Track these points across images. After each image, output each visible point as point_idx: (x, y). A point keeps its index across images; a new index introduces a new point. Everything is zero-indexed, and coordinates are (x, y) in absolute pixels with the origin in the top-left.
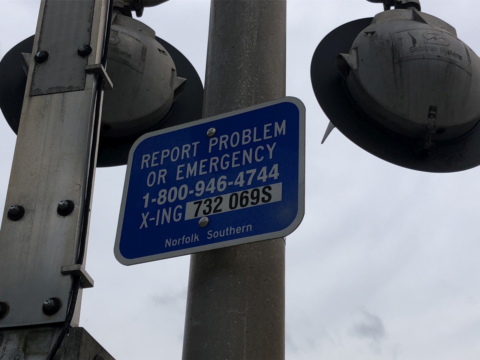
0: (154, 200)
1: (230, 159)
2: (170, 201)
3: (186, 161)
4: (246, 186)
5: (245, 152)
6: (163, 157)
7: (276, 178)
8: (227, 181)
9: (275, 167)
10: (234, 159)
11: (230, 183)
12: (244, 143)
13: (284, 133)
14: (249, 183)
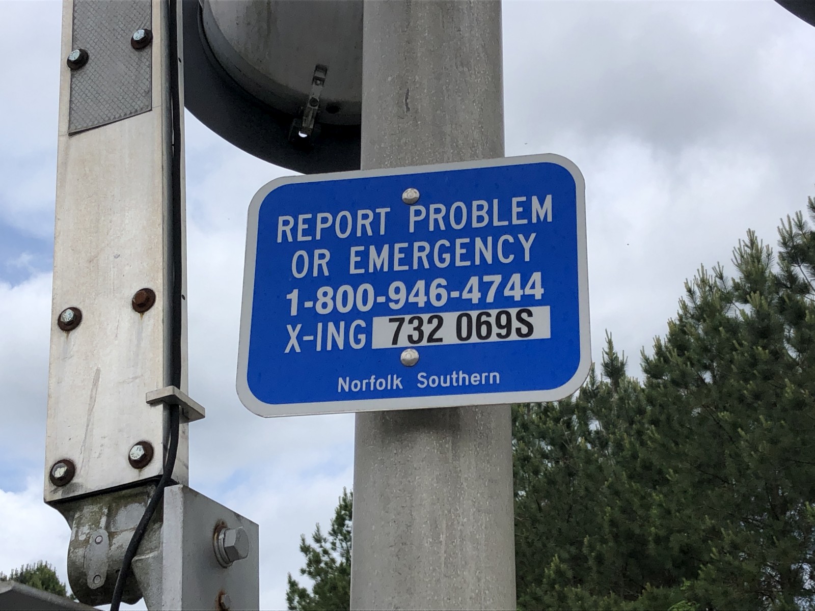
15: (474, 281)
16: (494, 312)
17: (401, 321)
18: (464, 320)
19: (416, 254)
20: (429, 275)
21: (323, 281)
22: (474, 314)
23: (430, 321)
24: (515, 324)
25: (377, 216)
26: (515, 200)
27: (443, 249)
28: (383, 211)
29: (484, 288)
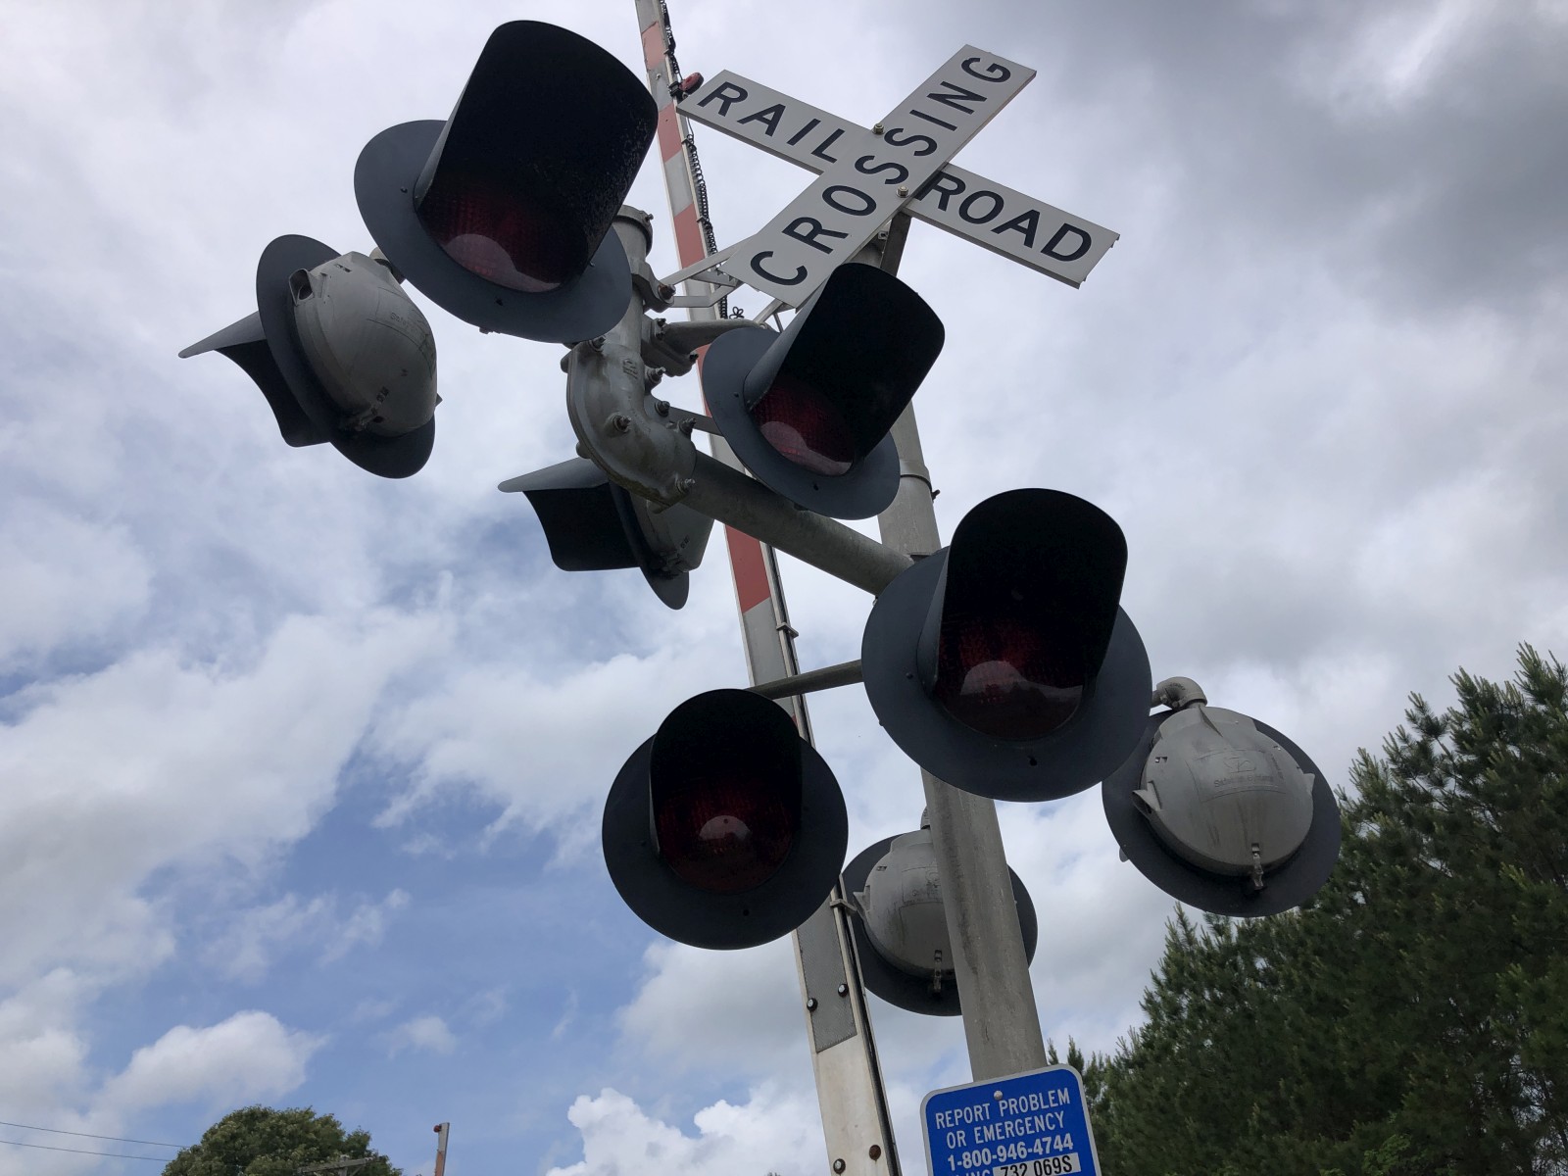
0: (959, 1163)
1: (1024, 1125)
2: (977, 1165)
3: (980, 1123)
4: (1045, 1155)
5: (1036, 1118)
6: (957, 1118)
7: (1071, 1148)
8: (1027, 1148)
9: (1068, 1136)
10: (1028, 1125)
11: (1030, 1150)
12: (1033, 1109)
13: (1068, 1102)
14: (1048, 1152)
15: (1038, 1141)
16: (1051, 1159)
17: (1007, 1168)
18: (1037, 1165)
19: (1007, 1129)
20: (1016, 1140)
21: (963, 1149)
22: (1041, 1161)
23: (1021, 1167)
24: (1063, 1165)
25: (984, 1108)
26: (1050, 1093)
27: (1020, 1125)
28: (986, 1105)
29: (1044, 1145)
